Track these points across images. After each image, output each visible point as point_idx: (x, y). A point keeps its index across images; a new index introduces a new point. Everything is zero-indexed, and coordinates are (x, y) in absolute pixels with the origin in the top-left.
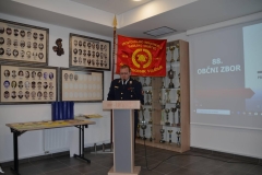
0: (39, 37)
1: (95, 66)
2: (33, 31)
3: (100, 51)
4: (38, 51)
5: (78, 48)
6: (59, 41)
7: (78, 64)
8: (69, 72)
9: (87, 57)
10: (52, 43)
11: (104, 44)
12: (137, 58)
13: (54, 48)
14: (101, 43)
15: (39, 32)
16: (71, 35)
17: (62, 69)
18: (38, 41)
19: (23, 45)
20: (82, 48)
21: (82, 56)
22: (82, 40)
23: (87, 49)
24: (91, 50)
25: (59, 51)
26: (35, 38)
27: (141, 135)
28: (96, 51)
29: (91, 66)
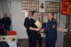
0: (36, 4)
1: (54, 11)
2: (34, 2)
3: (56, 6)
4: (36, 8)
5: (48, 6)
6: (42, 4)
7: (48, 11)
8: (45, 14)
9: (51, 9)
10: (40, 5)
11: (57, 3)
12: (69, 9)
13: (41, 6)
14: (56, 3)
15: (36, 2)
16: (46, 2)
17: (43, 13)
18: (36, 5)
19: (31, 7)
20: (50, 6)
21: (50, 8)
22: (50, 3)
23: (51, 6)
24: (53, 6)
25: (42, 7)
26: (35, 4)
27: (69, 34)
28: (55, 6)
29: (53, 11)
